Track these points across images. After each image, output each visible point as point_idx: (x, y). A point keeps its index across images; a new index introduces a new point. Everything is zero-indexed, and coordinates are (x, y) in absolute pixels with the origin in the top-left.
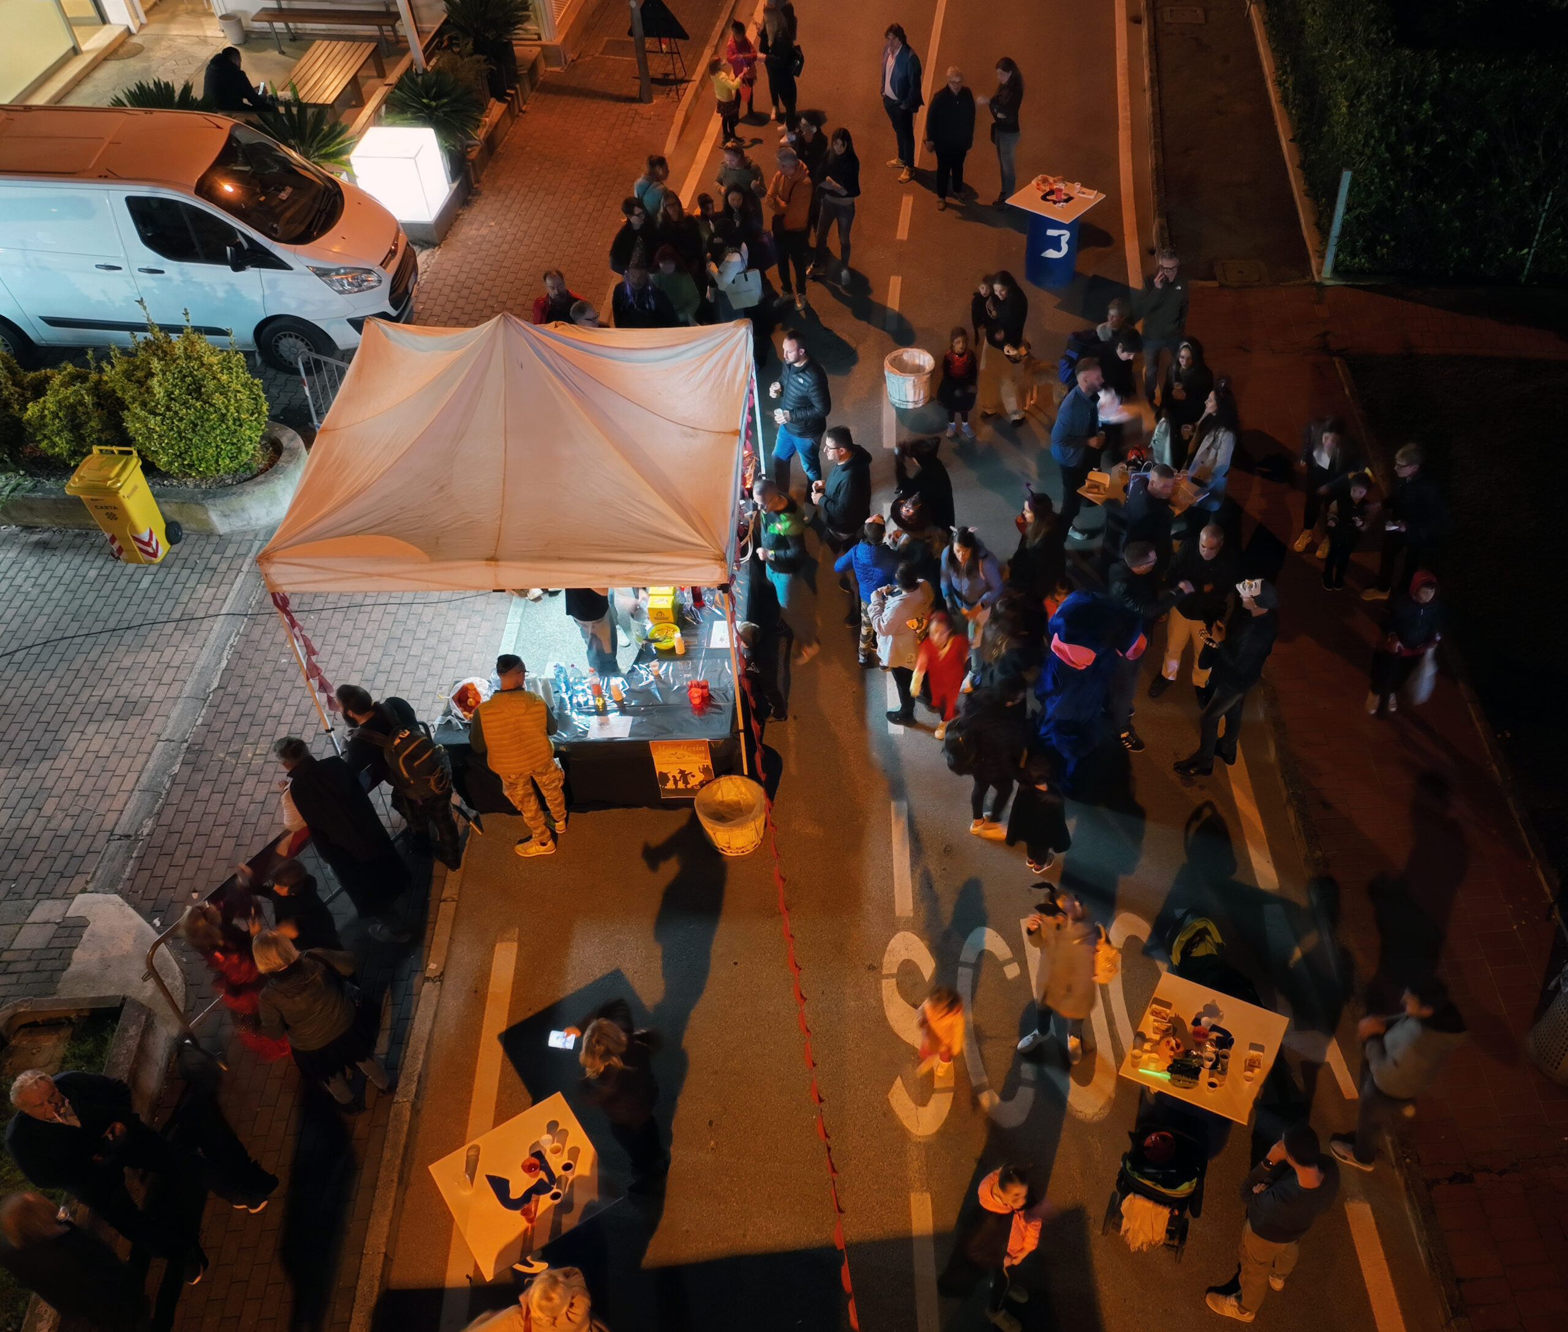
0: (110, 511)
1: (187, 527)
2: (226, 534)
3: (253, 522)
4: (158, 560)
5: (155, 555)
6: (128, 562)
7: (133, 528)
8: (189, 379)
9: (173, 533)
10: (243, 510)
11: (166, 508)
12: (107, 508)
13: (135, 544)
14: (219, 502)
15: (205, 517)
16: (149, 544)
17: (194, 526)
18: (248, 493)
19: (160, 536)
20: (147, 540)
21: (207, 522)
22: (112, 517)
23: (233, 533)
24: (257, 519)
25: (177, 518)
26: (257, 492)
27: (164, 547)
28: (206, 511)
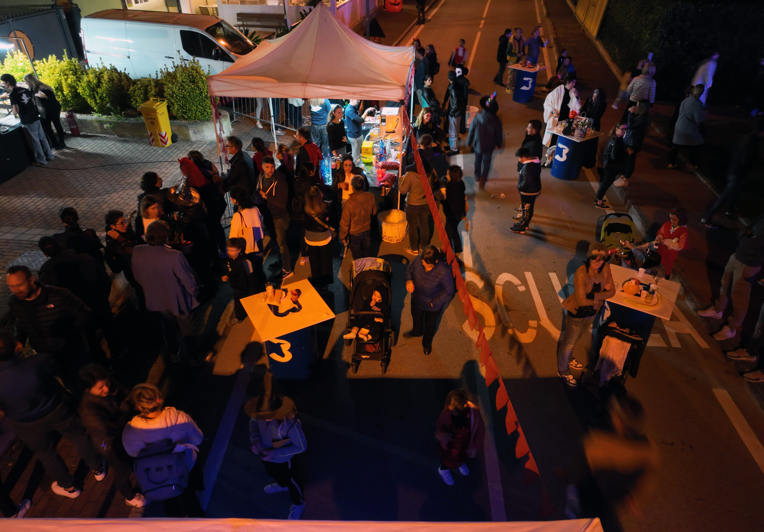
0: (152, 120)
1: (180, 137)
2: (194, 141)
3: (205, 138)
4: (167, 146)
5: (166, 143)
6: (155, 146)
7: (160, 130)
8: (191, 77)
9: (174, 139)
10: (202, 131)
11: (174, 128)
12: (151, 119)
13: (159, 137)
14: (194, 126)
15: (187, 133)
16: (164, 138)
17: (182, 137)
18: (205, 124)
19: (169, 136)
20: (164, 135)
21: (188, 135)
22: (153, 123)
23: (197, 141)
24: (207, 137)
25: (177, 133)
26: (209, 125)
27: (169, 143)
28: (188, 130)
